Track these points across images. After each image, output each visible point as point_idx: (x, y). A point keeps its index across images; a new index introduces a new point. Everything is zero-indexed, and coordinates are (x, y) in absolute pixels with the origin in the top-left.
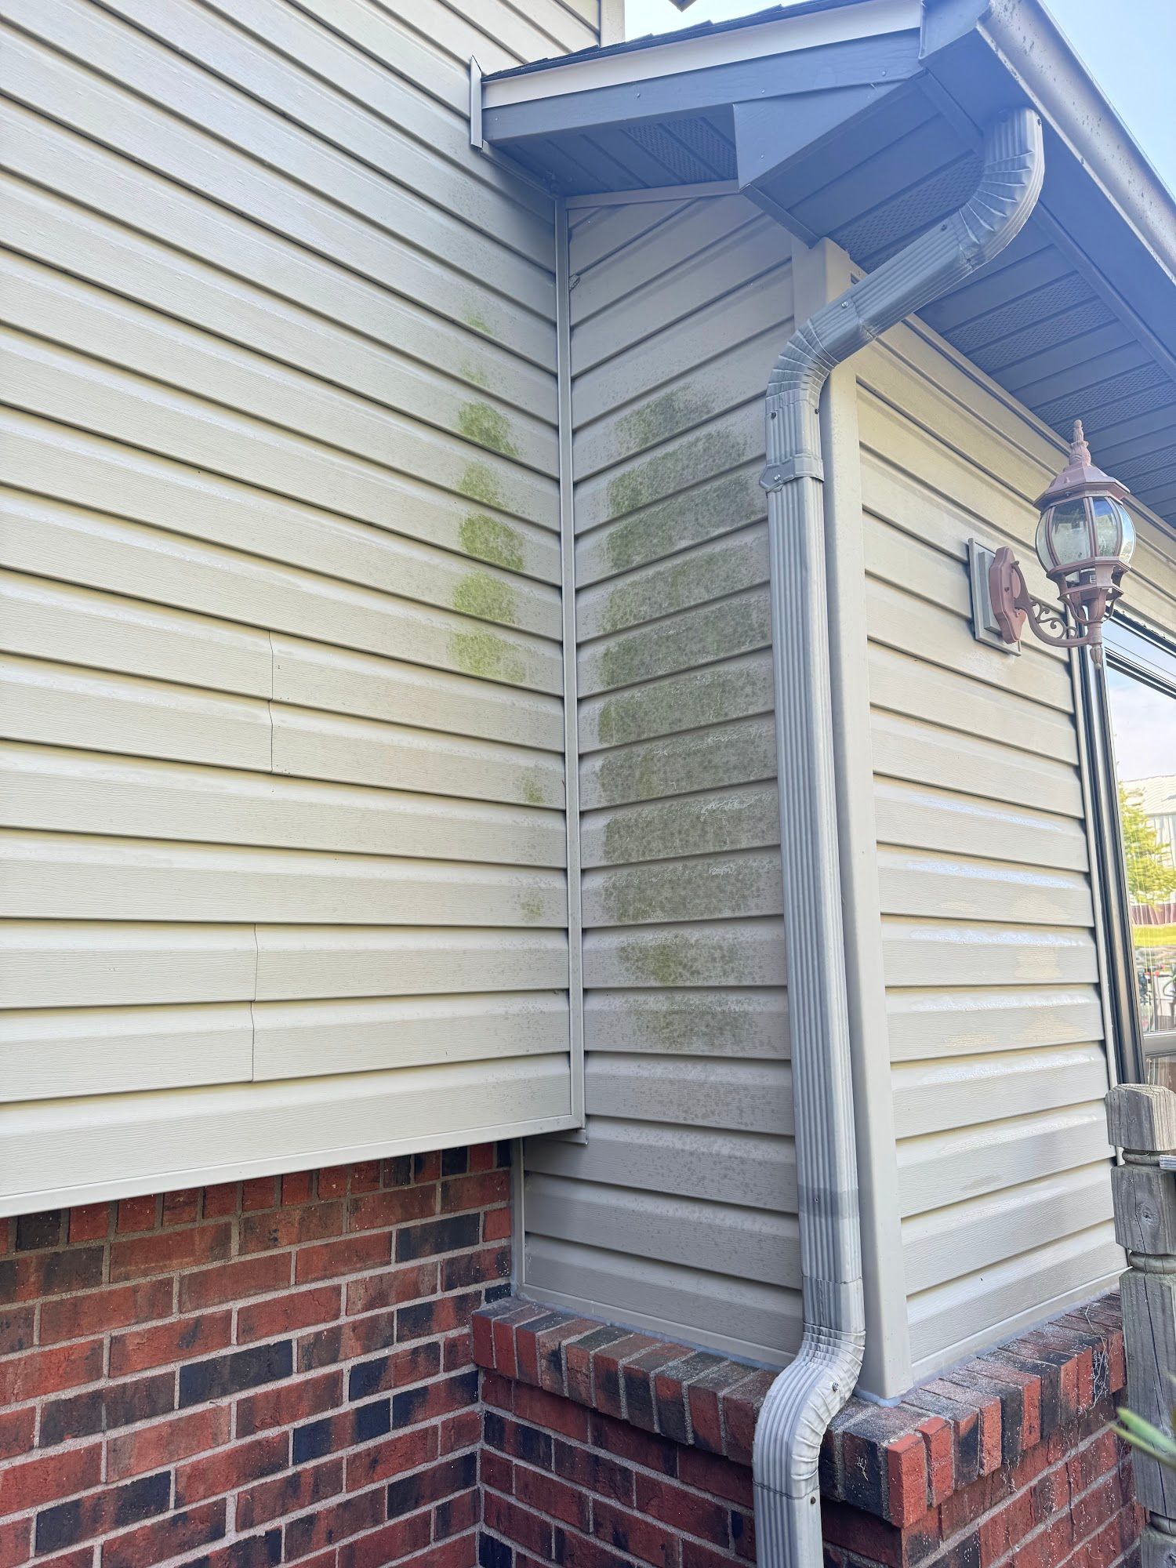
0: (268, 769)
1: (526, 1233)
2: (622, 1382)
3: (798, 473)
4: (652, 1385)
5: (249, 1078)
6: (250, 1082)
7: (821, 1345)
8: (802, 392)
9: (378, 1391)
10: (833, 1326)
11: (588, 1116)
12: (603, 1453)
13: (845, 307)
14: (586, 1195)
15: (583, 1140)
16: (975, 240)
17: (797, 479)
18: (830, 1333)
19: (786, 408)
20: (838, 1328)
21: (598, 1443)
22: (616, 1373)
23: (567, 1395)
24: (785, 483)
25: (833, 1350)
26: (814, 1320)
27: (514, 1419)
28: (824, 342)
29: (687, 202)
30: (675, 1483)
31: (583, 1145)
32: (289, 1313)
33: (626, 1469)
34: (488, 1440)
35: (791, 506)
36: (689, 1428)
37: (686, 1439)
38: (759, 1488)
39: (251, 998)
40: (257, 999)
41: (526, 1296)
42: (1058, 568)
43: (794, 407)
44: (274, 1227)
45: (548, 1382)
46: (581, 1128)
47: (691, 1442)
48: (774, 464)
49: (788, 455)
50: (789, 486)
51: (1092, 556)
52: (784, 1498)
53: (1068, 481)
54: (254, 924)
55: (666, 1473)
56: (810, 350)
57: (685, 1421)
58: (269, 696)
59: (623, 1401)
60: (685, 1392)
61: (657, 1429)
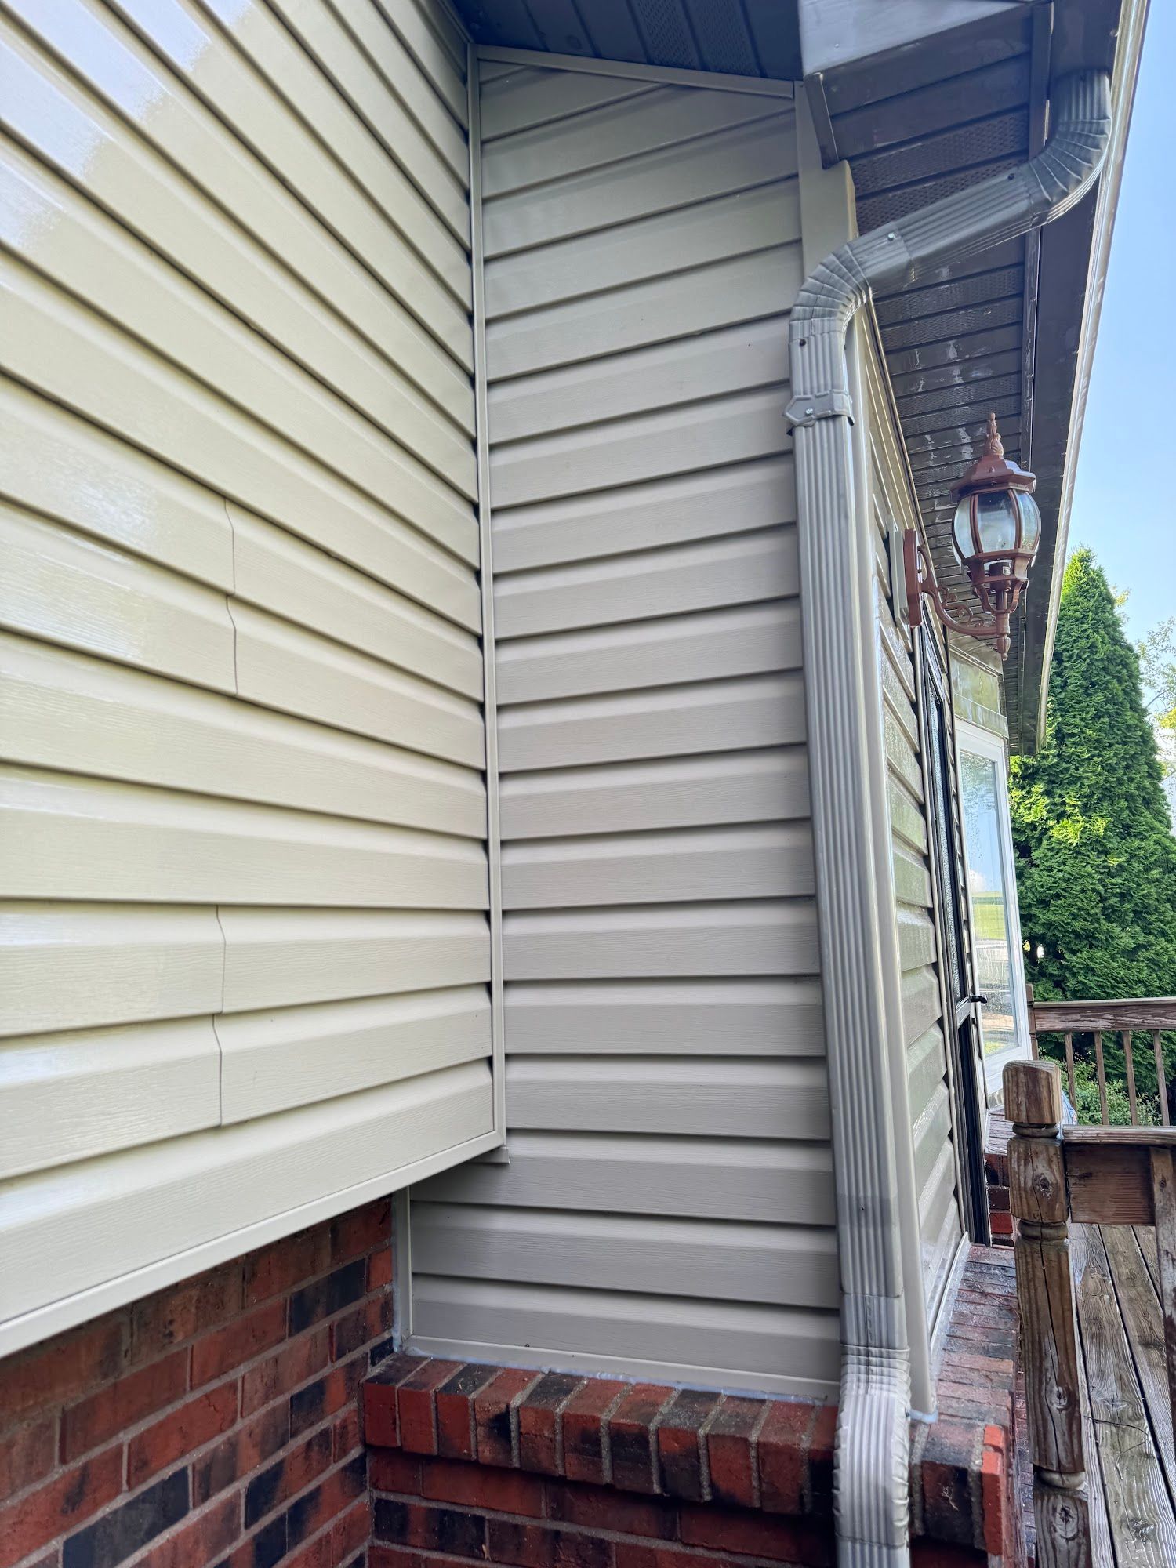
0: (230, 688)
1: (414, 1274)
2: (605, 1441)
3: (837, 410)
4: (652, 1439)
5: (215, 1122)
6: (218, 1129)
7: (873, 1368)
8: (838, 322)
9: (274, 1506)
10: (884, 1344)
11: (510, 1131)
12: (564, 1527)
13: (891, 240)
14: (502, 1223)
15: (503, 1160)
16: (1047, 196)
17: (835, 417)
18: (881, 1353)
19: (819, 336)
20: (890, 1346)
21: (558, 1514)
22: (597, 1431)
23: (517, 1465)
24: (819, 419)
25: (889, 1372)
26: (859, 1339)
27: (424, 1504)
28: (868, 271)
29: (651, 86)
30: (676, 1548)
31: (504, 1165)
32: (185, 1433)
33: (603, 1541)
34: (379, 1533)
35: (826, 446)
36: (705, 1483)
37: (701, 1496)
38: (849, 1544)
39: (215, 1008)
40: (226, 1010)
41: (417, 1349)
42: (980, 555)
43: (830, 338)
44: (169, 1318)
45: (487, 1453)
46: (503, 1145)
47: (708, 1498)
48: (802, 396)
49: (822, 387)
50: (824, 423)
51: (1015, 548)
52: (884, 1550)
53: (993, 470)
54: (217, 907)
55: (664, 1538)
56: (850, 278)
57: (701, 1475)
58: (228, 586)
59: (606, 1462)
60: (702, 1442)
61: (657, 1489)
